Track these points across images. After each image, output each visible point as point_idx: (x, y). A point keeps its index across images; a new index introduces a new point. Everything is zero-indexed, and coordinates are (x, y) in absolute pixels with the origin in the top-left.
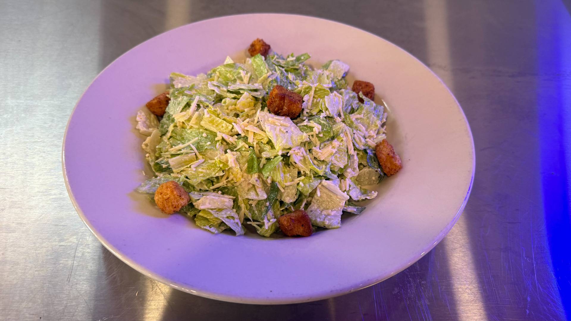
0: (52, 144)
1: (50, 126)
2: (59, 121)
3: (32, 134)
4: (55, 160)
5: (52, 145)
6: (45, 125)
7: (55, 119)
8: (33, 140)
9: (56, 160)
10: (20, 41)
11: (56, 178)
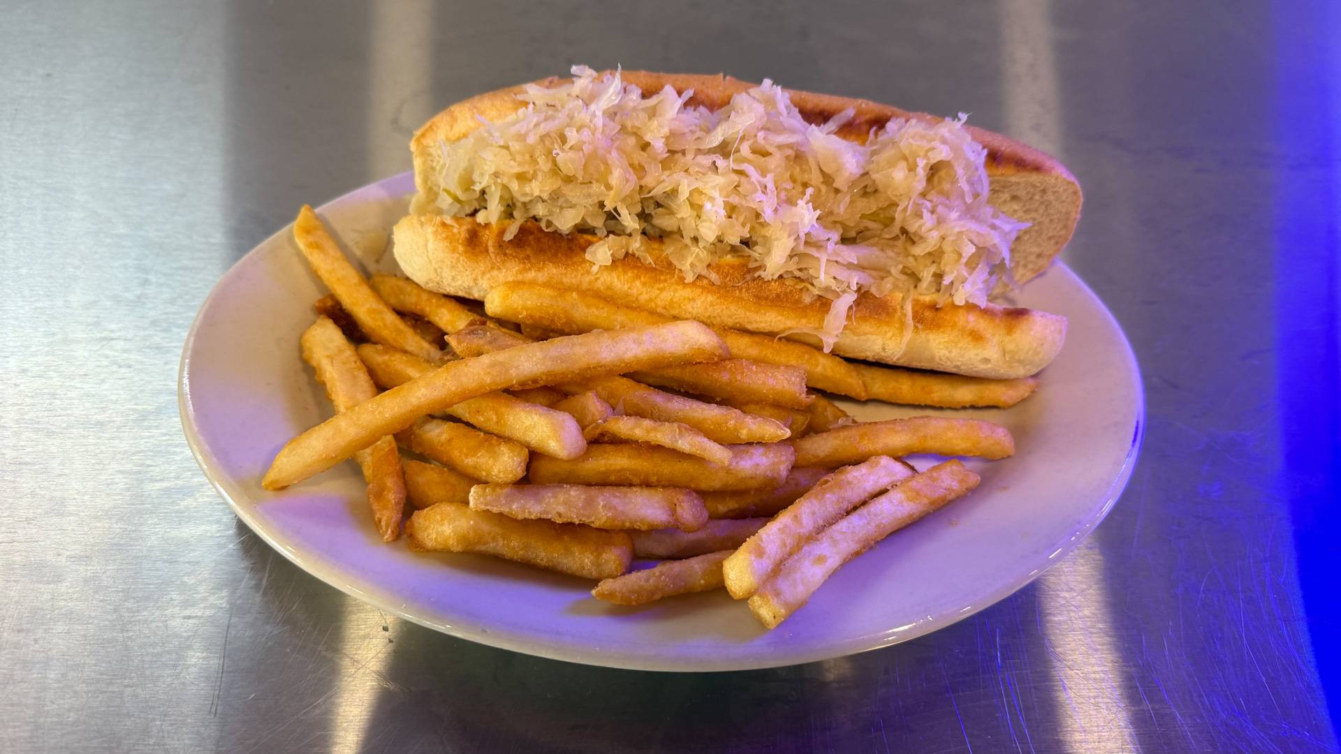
0: (148, 343)
1: (139, 297)
2: (162, 285)
3: (96, 319)
4: (159, 387)
5: (148, 347)
6: (126, 294)
7: (151, 277)
8: (99, 335)
9: (162, 386)
10: (48, 75)
11: (165, 435)
